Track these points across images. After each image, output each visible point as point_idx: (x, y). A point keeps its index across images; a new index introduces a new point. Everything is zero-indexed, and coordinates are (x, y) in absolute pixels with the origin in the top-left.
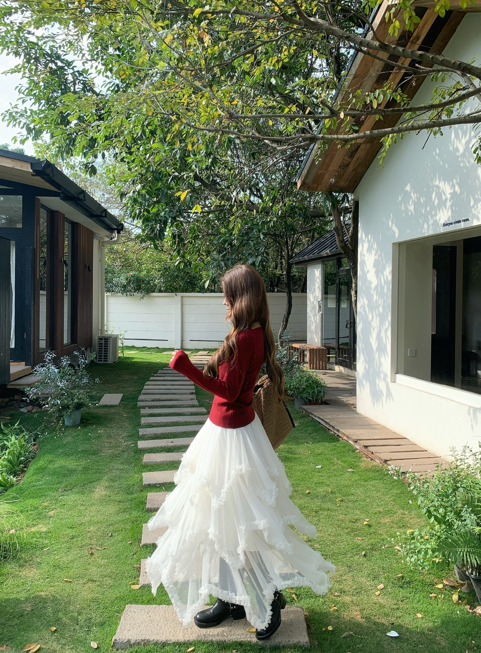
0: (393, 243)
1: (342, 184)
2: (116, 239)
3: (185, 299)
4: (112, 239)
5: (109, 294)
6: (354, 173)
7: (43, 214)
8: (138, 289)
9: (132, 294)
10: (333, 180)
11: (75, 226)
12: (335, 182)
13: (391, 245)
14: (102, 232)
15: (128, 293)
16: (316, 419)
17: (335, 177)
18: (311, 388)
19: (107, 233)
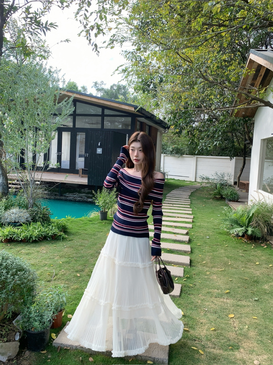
0: (261, 139)
2: (167, 132)
3: (198, 158)
4: (165, 132)
5: (165, 155)
7: (138, 123)
8: (177, 153)
9: (175, 155)
10: (244, 113)
11: (150, 127)
13: (260, 140)
14: (162, 129)
15: (173, 155)
18: (232, 195)
19: (164, 129)
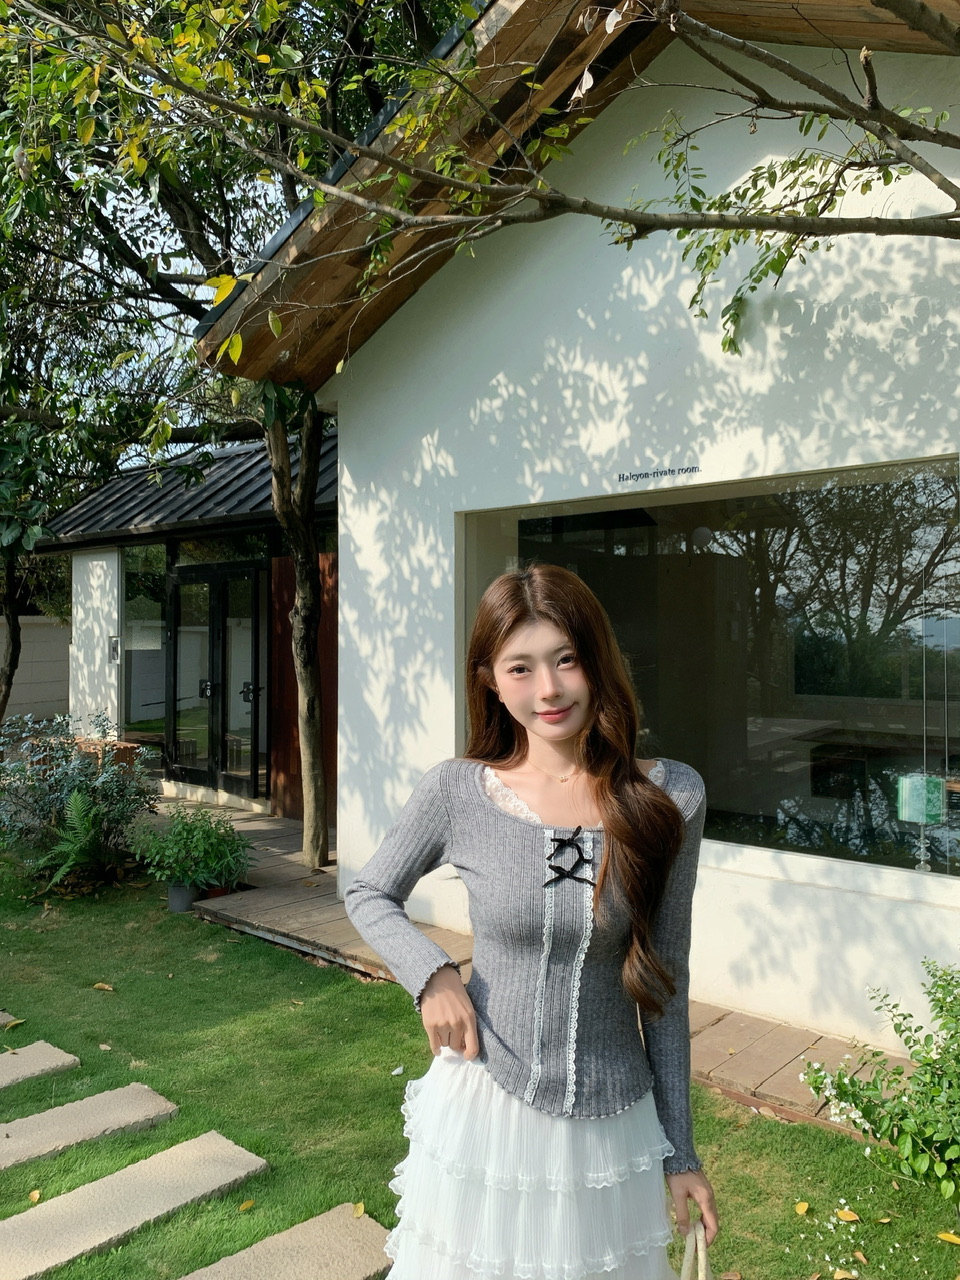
0: (457, 513)
1: (303, 366)
6: (335, 345)
10: (286, 354)
12: (291, 360)
13: (454, 515)
16: (260, 934)
17: (292, 349)
18: (216, 856)
